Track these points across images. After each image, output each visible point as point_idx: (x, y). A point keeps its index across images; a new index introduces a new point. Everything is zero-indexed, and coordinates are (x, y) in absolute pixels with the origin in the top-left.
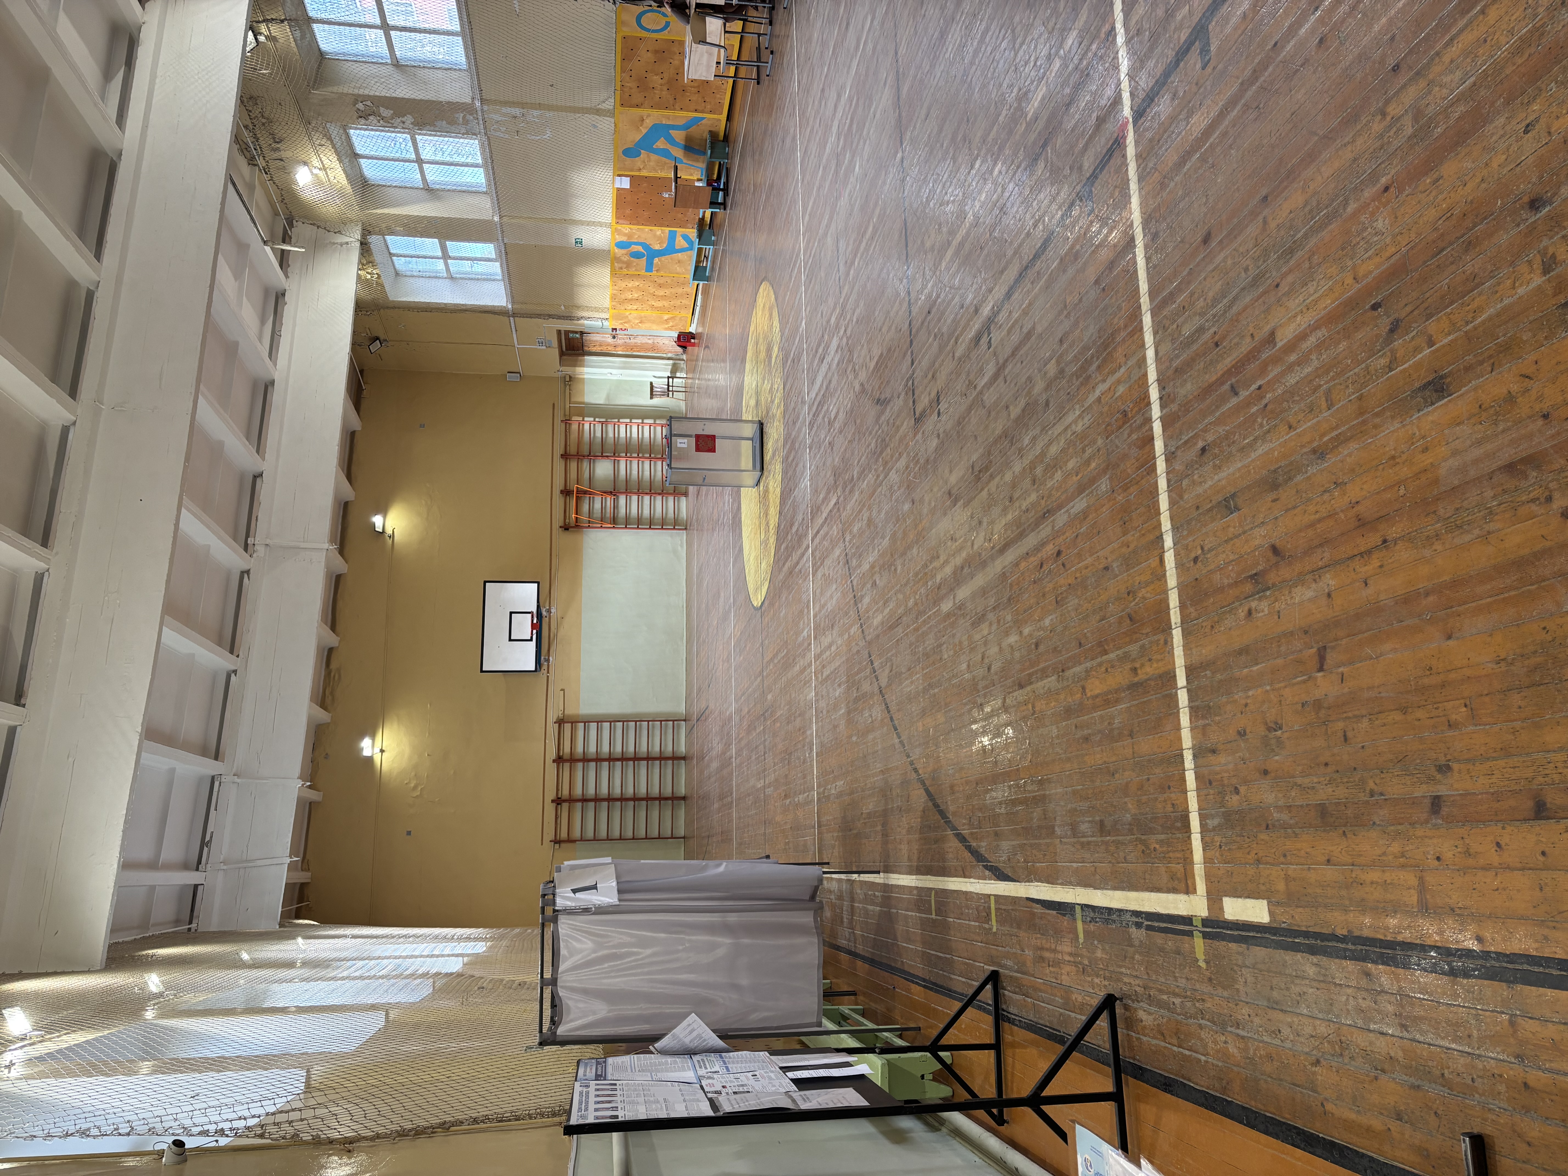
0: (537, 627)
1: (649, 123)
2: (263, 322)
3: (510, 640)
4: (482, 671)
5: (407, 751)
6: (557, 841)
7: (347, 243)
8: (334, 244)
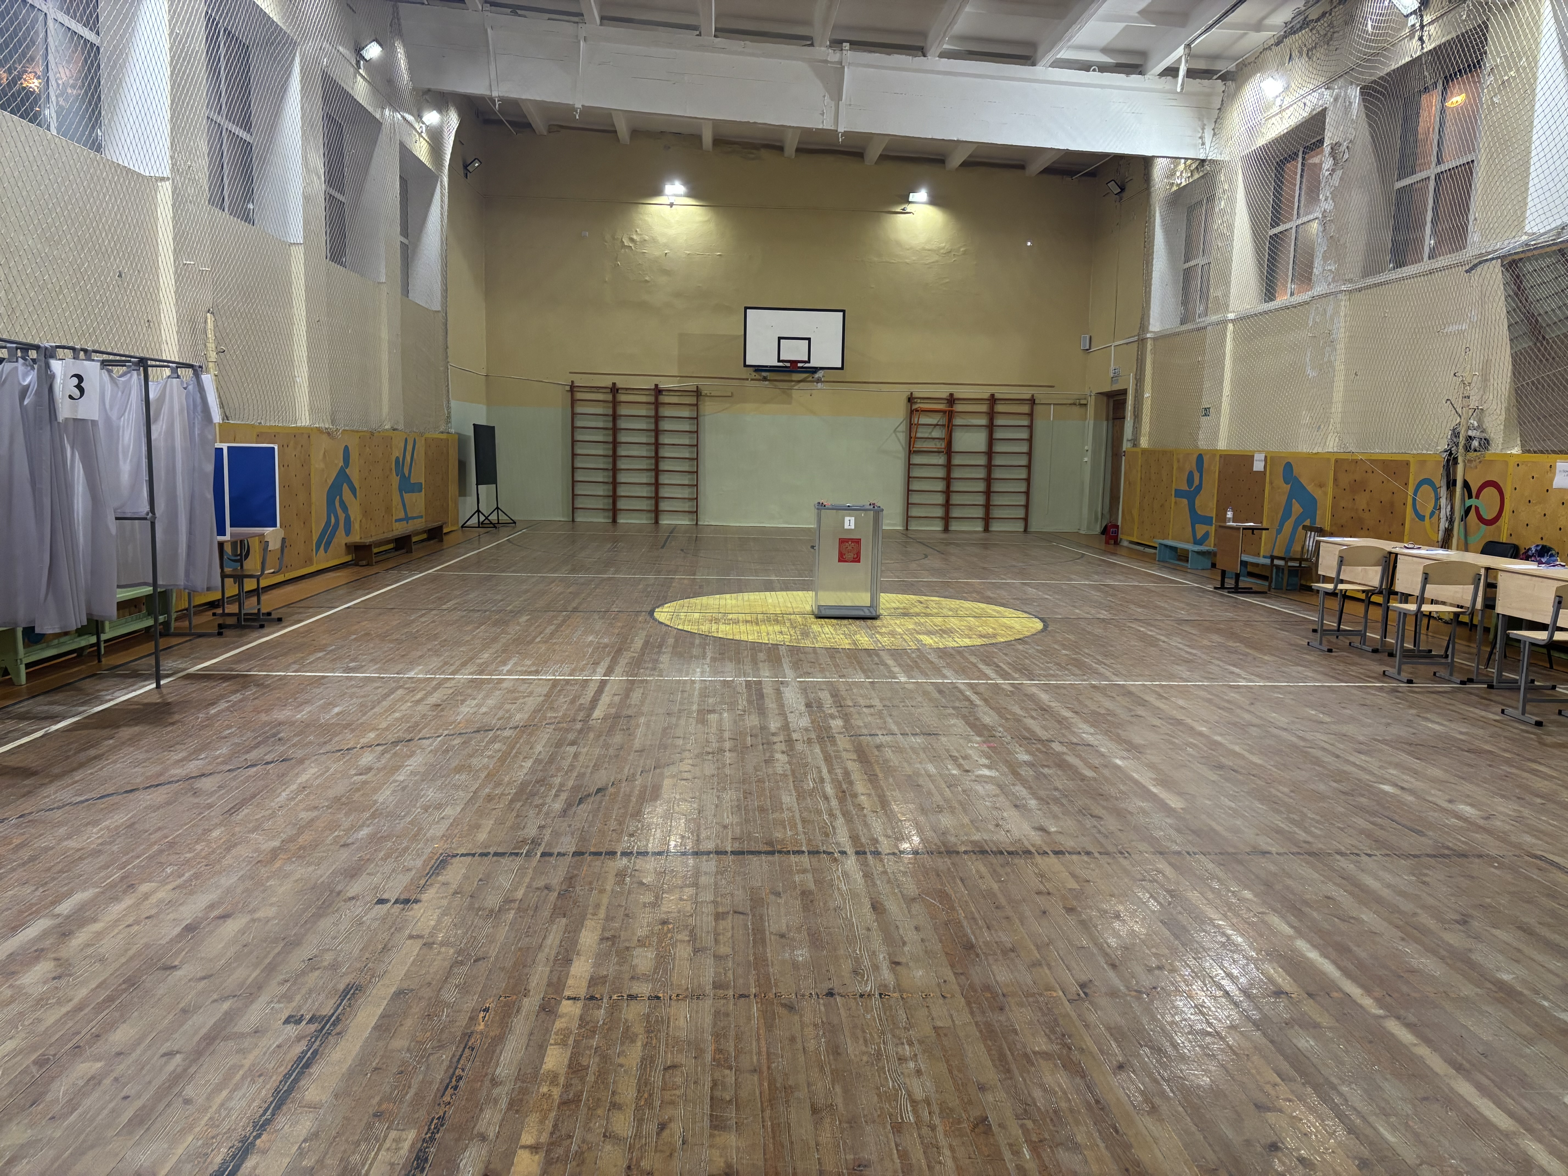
0: (793, 367)
1: (1317, 493)
2: (1105, 50)
3: (780, 339)
4: (746, 308)
5: (672, 232)
6: (573, 388)
7: (1203, 144)
8: (1203, 129)
